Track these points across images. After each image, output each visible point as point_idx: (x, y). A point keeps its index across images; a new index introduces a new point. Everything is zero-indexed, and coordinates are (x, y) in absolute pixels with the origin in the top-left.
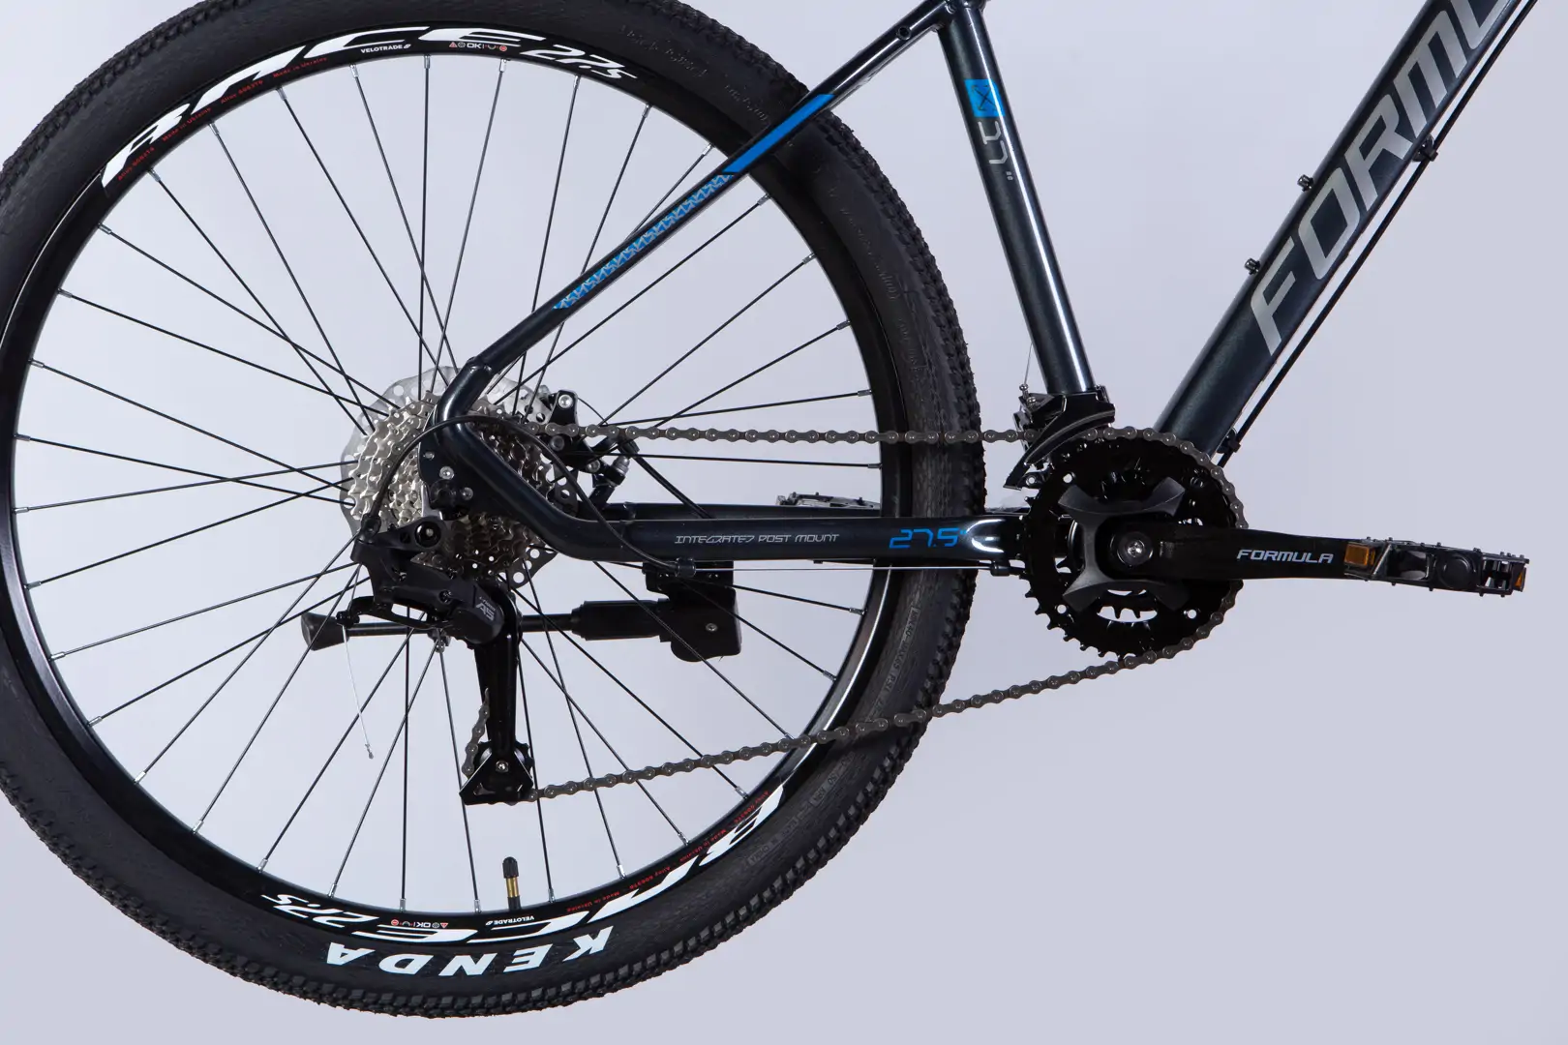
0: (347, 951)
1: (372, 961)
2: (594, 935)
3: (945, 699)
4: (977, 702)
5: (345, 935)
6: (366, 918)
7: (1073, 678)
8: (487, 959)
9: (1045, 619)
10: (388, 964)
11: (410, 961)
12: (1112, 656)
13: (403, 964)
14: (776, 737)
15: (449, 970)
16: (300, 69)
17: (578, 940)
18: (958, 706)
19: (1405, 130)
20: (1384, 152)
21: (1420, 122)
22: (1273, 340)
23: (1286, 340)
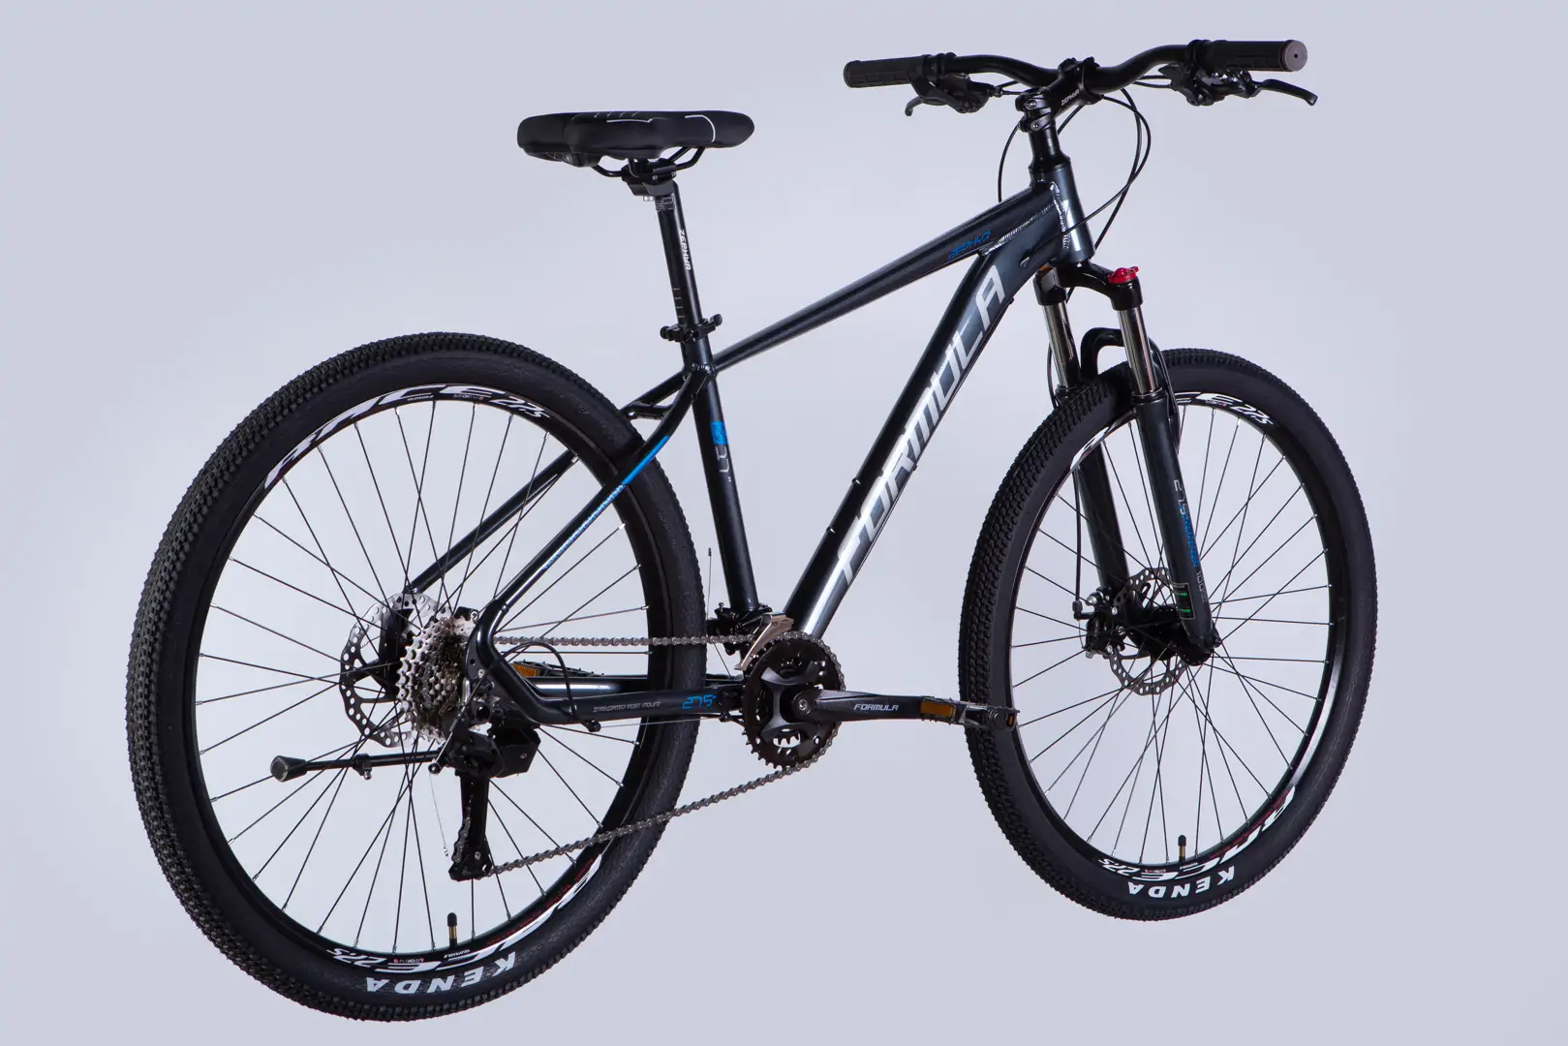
0: (376, 982)
1: (390, 987)
2: (506, 958)
3: (679, 805)
4: (694, 806)
5: (371, 972)
6: (380, 960)
9: (750, 747)
10: (399, 988)
11: (410, 985)
12: (779, 768)
13: (407, 987)
15: (431, 989)
17: (498, 962)
18: (685, 809)
19: (911, 455)
20: (902, 468)
21: (918, 451)
22: (849, 575)
23: (854, 574)
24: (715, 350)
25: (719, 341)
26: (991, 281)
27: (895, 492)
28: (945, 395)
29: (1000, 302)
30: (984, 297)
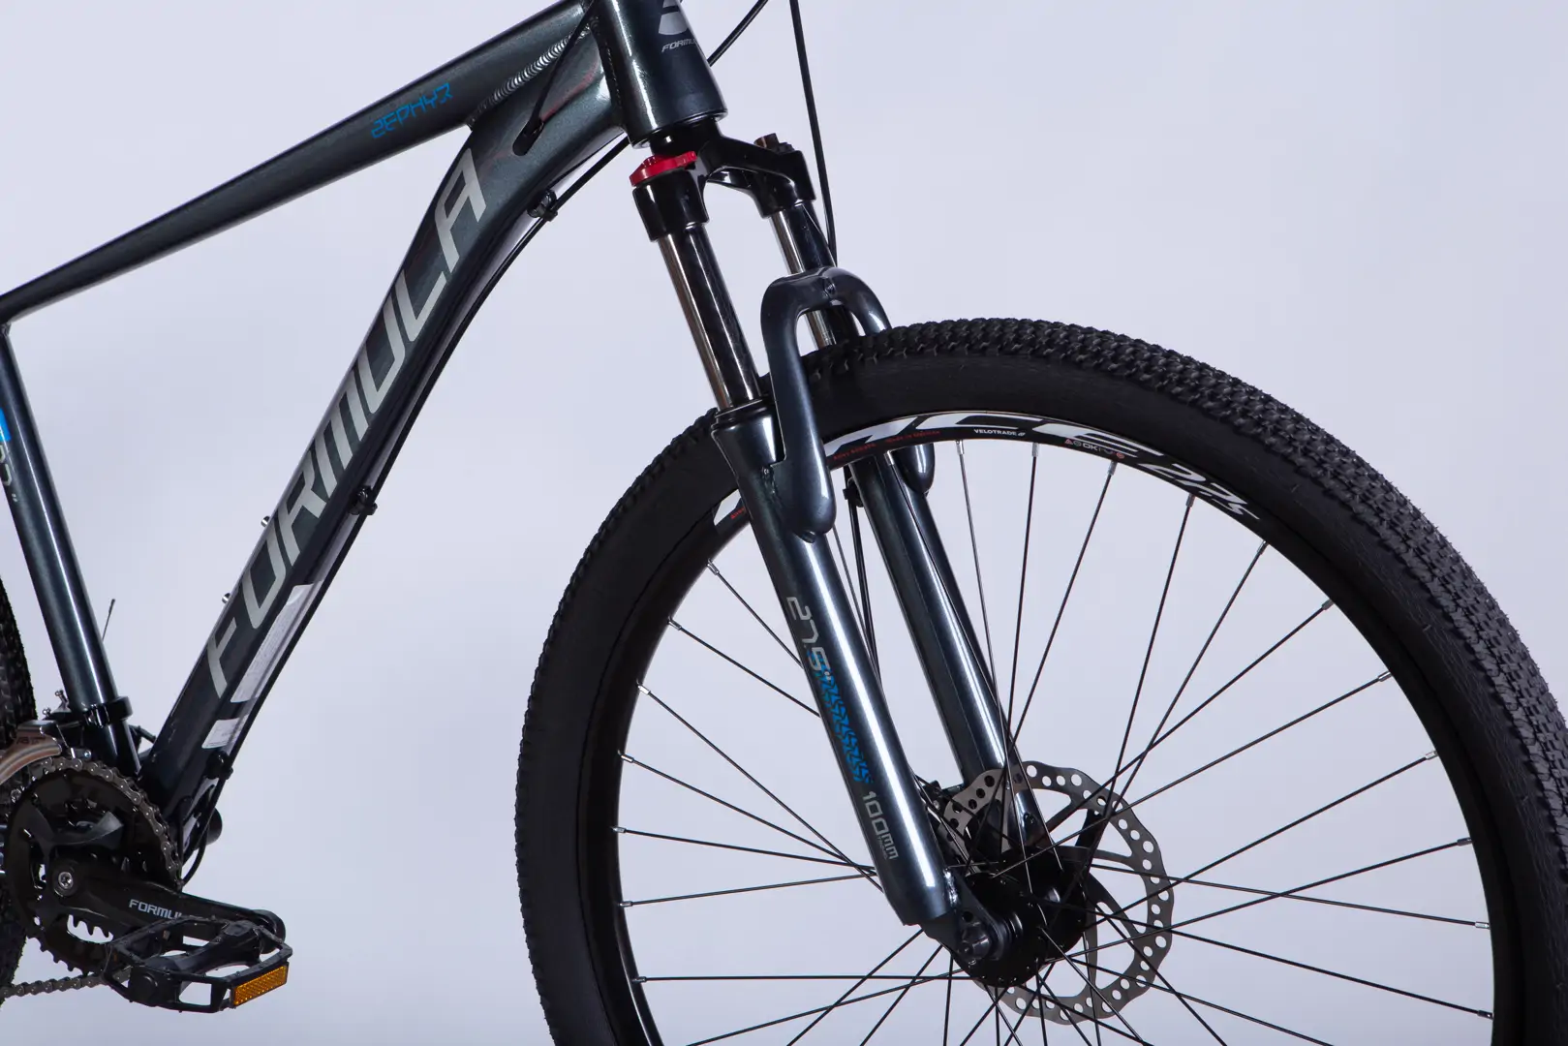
7: (53, 985)
19: (318, 487)
20: (303, 510)
21: (331, 484)
22: (220, 684)
23: (233, 684)
26: (461, 178)
27: (294, 552)
28: (378, 386)
29: (478, 218)
30: (449, 207)
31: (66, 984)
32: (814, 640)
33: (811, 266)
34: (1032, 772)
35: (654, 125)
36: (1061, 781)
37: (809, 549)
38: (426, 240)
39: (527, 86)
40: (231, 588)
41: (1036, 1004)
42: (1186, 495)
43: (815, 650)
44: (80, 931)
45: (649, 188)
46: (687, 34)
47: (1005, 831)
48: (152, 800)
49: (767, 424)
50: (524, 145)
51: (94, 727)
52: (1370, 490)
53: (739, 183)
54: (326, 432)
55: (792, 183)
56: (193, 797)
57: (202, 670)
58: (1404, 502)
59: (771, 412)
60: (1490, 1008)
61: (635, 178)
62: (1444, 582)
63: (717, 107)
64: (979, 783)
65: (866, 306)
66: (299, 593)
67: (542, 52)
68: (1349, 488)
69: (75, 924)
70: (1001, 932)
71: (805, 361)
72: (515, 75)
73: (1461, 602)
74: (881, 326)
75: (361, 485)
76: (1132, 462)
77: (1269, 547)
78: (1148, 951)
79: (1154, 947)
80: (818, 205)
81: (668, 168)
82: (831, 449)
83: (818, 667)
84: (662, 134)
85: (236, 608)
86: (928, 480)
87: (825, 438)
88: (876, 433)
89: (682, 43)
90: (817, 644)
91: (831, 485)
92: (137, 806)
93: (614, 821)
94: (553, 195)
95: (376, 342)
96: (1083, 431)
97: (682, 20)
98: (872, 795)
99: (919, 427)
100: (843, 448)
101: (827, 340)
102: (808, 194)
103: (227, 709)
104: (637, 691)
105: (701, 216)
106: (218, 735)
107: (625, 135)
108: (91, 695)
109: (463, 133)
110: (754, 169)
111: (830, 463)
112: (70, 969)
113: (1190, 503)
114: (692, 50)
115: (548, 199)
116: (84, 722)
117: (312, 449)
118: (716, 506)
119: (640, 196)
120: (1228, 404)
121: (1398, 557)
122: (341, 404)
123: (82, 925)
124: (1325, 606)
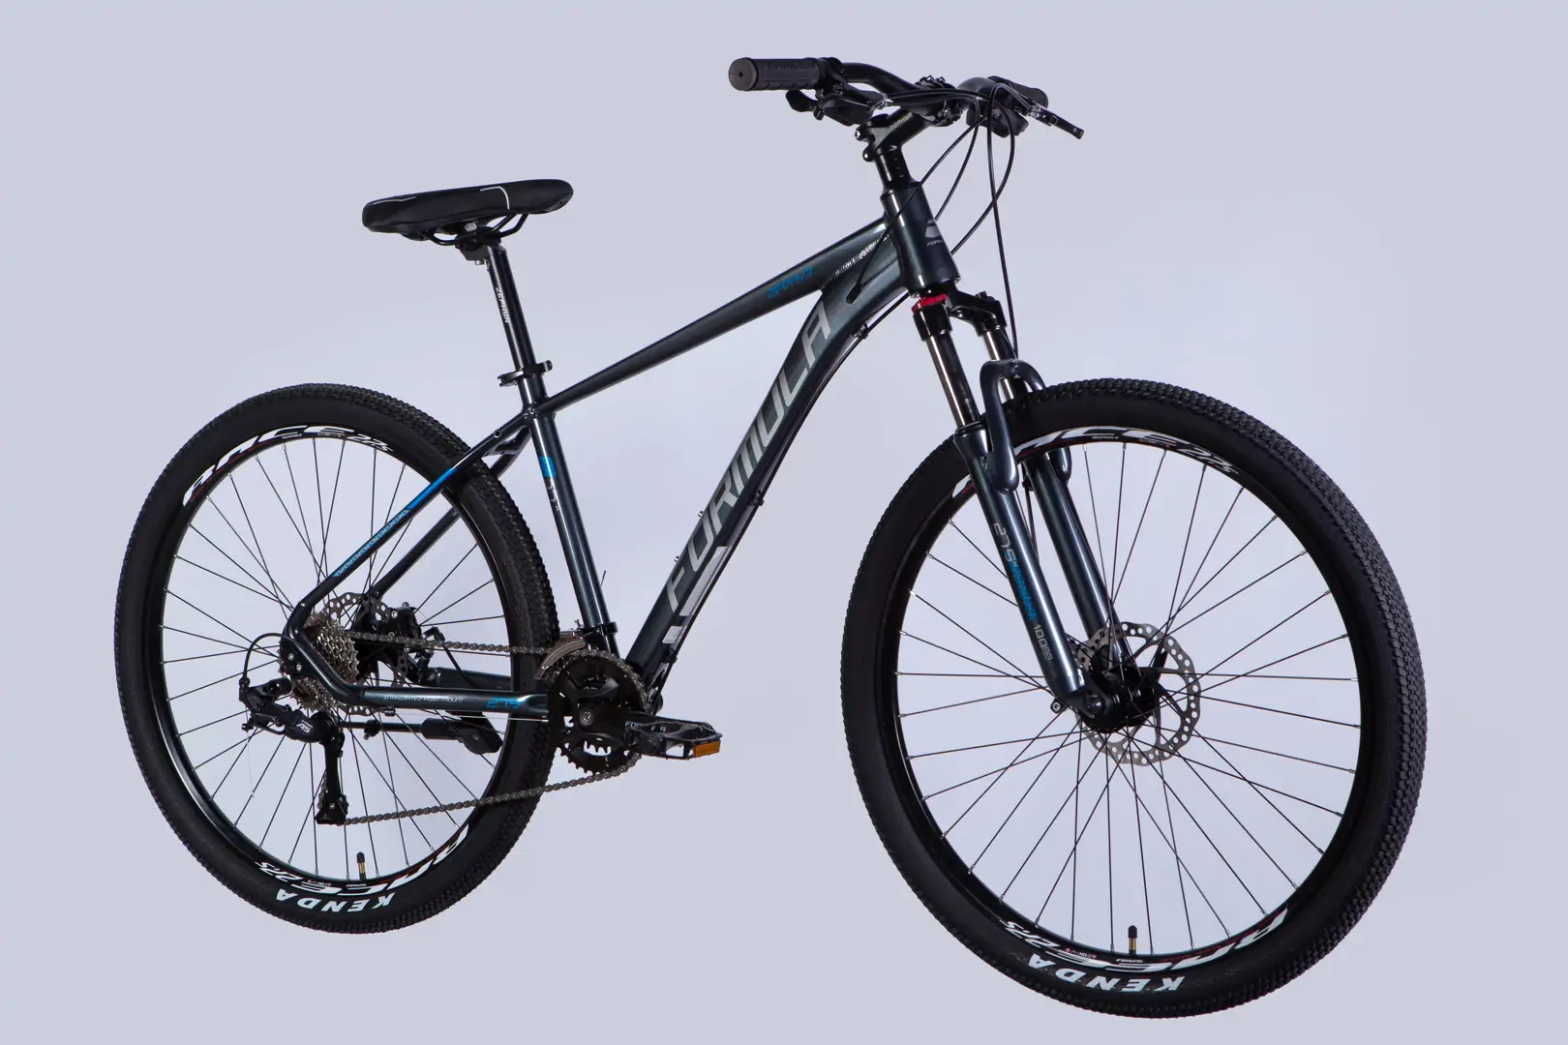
0: (286, 894)
1: (295, 900)
5: (287, 886)
6: (298, 878)
7: (574, 783)
8: (343, 904)
10: (302, 903)
11: (310, 902)
12: (590, 773)
13: (307, 903)
14: (471, 799)
15: (325, 909)
16: (258, 448)
19: (733, 490)
20: (725, 503)
21: (740, 487)
22: (674, 604)
23: (681, 604)
24: (551, 392)
25: (554, 384)
26: (817, 317)
27: (718, 527)
28: (768, 432)
29: (826, 337)
30: (810, 333)
31: (582, 781)
32: (1007, 546)
33: (1002, 356)
34: (1125, 627)
35: (922, 284)
36: (1140, 631)
37: (1004, 497)
38: (797, 350)
39: (853, 267)
40: (679, 552)
41: (1128, 756)
42: (1202, 465)
43: (1008, 551)
44: (591, 750)
45: (921, 313)
46: (940, 237)
47: (1111, 658)
48: (635, 670)
49: (983, 434)
50: (852, 298)
51: (599, 635)
52: (1293, 455)
53: (966, 318)
54: (738, 459)
55: (994, 317)
56: (655, 673)
57: (663, 598)
58: (1310, 461)
59: (985, 427)
60: (1359, 723)
61: (915, 309)
62: (1330, 499)
63: (955, 275)
64: (1097, 636)
65: (1033, 379)
66: (720, 551)
67: (863, 248)
68: (1268, 442)
69: (588, 747)
70: (1108, 702)
71: (1003, 405)
72: (847, 261)
73: (1326, 494)
74: (1040, 388)
75: (756, 489)
76: (1174, 448)
77: (1245, 489)
78: (1188, 720)
79: (1191, 718)
80: (1008, 329)
81: (931, 303)
82: (1018, 450)
83: (1011, 560)
84: (927, 288)
85: (684, 561)
86: (1068, 475)
87: (1014, 445)
88: (1040, 442)
89: (938, 241)
90: (1008, 548)
91: (1015, 471)
92: (627, 674)
93: (896, 669)
94: (866, 326)
95: (767, 408)
96: (1149, 433)
97: (937, 231)
98: (1039, 626)
99: (1063, 437)
100: (1023, 451)
101: (1012, 397)
102: (1003, 323)
103: (677, 620)
104: (908, 595)
105: (949, 328)
106: (671, 636)
107: (907, 291)
108: (596, 619)
109: (818, 294)
110: (975, 309)
111: (1018, 460)
112: (585, 772)
113: (1204, 470)
114: (942, 246)
115: (863, 328)
116: (595, 633)
117: (730, 469)
118: (954, 486)
119: (917, 318)
120: (1221, 415)
121: (1307, 487)
122: (747, 443)
123: (592, 747)
124: (1273, 519)
